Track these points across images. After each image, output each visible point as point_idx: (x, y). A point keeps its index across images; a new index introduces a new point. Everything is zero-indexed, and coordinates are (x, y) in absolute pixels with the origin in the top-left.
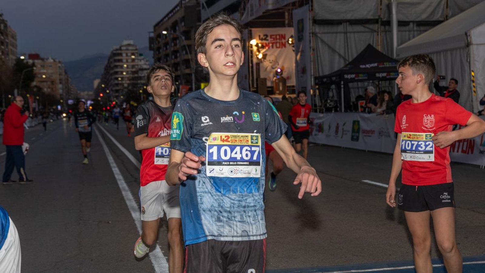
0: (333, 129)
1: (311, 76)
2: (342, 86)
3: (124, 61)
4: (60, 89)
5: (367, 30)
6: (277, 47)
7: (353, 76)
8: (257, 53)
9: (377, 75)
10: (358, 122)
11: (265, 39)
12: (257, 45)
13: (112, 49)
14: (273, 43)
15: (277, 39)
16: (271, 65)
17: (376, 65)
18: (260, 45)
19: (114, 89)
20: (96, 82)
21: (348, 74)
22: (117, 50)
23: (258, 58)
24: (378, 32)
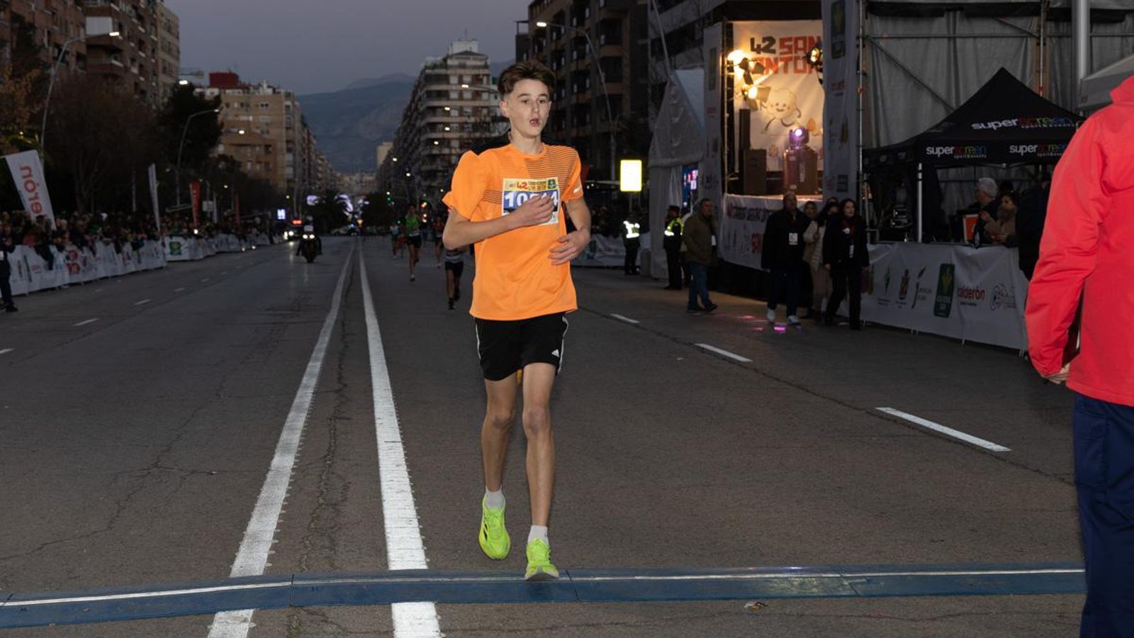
0: (896, 284)
1: (858, 146)
2: (920, 176)
3: (454, 95)
4: (286, 167)
5: (1009, 31)
6: (797, 71)
7: (949, 150)
8: (745, 86)
9: (1013, 149)
10: (952, 267)
11: (767, 50)
12: (744, 65)
13: (422, 66)
14: (787, 61)
15: (797, 49)
16: (779, 115)
17: (1014, 122)
18: (752, 65)
19: (424, 168)
20: (383, 150)
21: (935, 145)
22: (435, 66)
23: (746, 98)
24: (1039, 38)
